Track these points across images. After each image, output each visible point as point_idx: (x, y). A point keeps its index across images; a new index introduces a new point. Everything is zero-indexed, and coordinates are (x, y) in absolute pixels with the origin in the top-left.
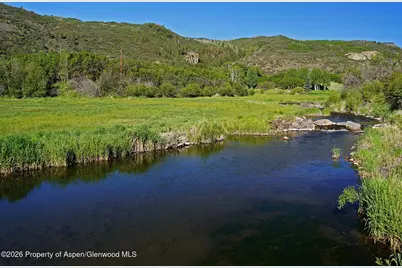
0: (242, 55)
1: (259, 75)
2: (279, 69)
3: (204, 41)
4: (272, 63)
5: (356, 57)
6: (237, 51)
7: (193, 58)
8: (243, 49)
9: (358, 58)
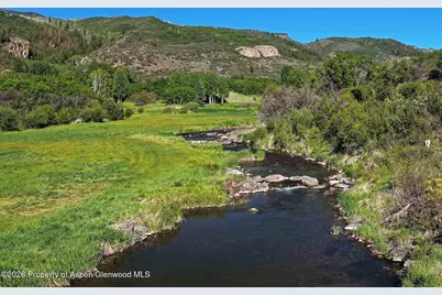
0: (97, 45)
1: (131, 81)
2: (153, 68)
3: (37, 20)
4: (140, 59)
5: (248, 52)
6: (88, 37)
7: (19, 47)
8: (98, 35)
9: (251, 55)
